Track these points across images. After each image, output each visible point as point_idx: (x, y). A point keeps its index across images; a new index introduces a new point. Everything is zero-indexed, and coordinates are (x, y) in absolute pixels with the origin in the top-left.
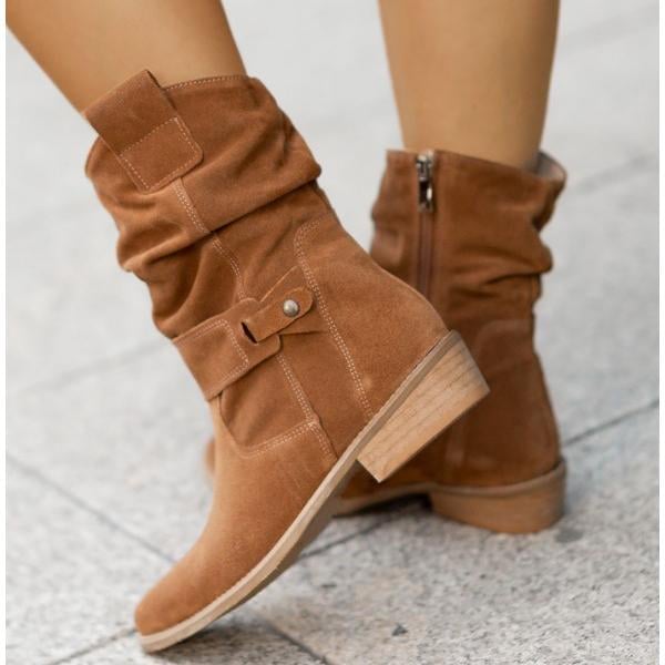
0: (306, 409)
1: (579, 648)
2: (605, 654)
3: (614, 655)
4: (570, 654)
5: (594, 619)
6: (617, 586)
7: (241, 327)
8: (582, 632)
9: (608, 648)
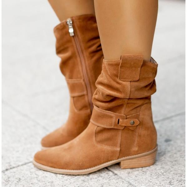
0: (119, 145)
1: (172, 168)
2: (179, 169)
3: (181, 170)
4: (169, 169)
5: (176, 161)
6: (181, 153)
7: (118, 120)
8: (172, 164)
9: (179, 168)
